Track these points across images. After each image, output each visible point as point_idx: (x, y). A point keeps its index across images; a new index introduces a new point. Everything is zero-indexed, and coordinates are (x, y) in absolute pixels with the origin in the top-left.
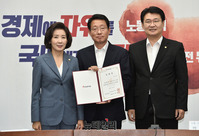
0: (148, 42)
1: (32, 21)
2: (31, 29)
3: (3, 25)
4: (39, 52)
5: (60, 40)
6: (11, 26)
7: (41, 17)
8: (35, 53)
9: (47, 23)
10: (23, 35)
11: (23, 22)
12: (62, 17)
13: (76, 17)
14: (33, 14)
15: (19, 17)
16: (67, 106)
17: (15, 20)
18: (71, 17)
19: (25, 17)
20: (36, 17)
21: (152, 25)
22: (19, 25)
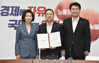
0: (73, 19)
1: (14, 9)
2: (14, 12)
3: (1, 11)
4: (18, 23)
5: (29, 17)
6: (5, 11)
7: (19, 7)
8: (16, 24)
9: (21, 10)
10: (10, 15)
11: (11, 9)
12: (29, 7)
13: (35, 7)
14: (15, 6)
15: (9, 7)
16: (32, 48)
17: (7, 8)
18: (32, 7)
19: (11, 7)
20: (16, 7)
21: (75, 11)
22: (8, 10)
